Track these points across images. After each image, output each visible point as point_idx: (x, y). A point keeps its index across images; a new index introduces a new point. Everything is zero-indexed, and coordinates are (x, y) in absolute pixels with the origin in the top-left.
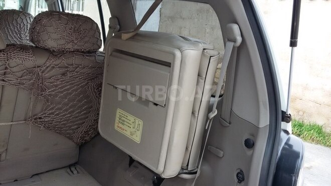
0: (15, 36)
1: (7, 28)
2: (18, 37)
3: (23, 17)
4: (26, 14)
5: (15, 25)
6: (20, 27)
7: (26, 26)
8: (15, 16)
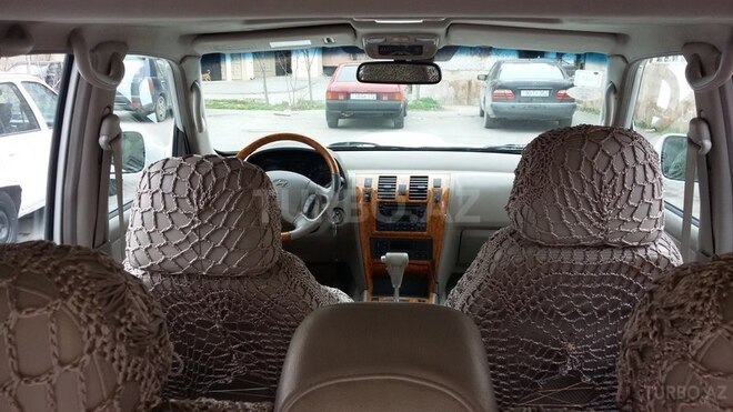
0: (582, 213)
1: (562, 191)
2: (594, 215)
3: (611, 149)
4: (619, 138)
5: (585, 176)
6: (601, 183)
7: (619, 179)
8: (587, 150)
